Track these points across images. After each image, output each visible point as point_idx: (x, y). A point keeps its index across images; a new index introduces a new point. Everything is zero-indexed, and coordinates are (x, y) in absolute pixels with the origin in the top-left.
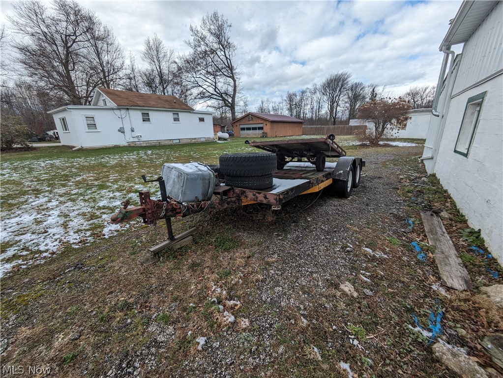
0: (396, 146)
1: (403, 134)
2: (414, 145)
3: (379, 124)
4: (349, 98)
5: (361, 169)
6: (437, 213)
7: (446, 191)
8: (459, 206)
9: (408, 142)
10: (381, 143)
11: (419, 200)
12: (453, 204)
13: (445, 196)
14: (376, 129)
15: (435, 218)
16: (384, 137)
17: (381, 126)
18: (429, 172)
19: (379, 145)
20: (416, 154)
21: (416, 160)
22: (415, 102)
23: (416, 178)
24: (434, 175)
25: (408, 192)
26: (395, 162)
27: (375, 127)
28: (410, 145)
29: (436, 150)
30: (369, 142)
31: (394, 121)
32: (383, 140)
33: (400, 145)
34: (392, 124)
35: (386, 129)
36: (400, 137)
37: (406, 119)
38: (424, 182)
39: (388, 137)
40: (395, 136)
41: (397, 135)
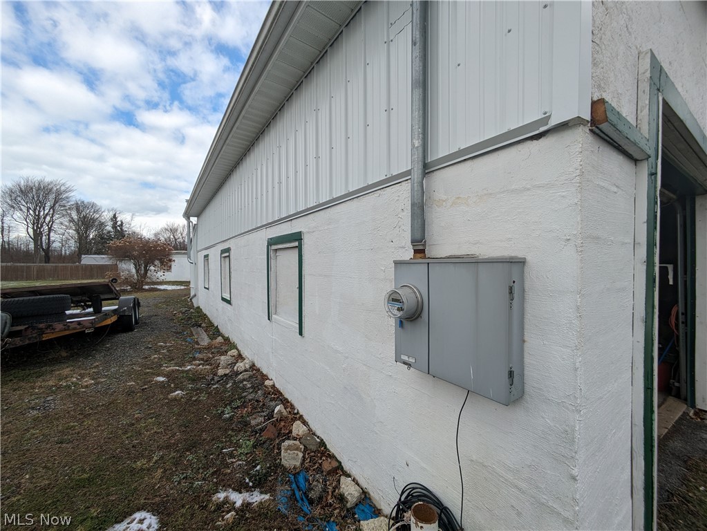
0: (164, 290)
1: (169, 276)
2: (183, 287)
3: (139, 265)
4: (72, 220)
5: (138, 309)
6: (200, 326)
7: (205, 315)
8: (211, 319)
9: (177, 285)
10: (147, 287)
11: (189, 322)
12: (209, 319)
13: (204, 317)
14: (137, 271)
15: (199, 329)
16: (149, 281)
17: (143, 268)
18: (195, 306)
19: (144, 289)
20: (185, 295)
21: (186, 300)
22: (176, 240)
23: (186, 311)
24: (198, 307)
25: (182, 320)
26: (166, 303)
27: (136, 268)
28: (178, 287)
29: (197, 289)
30: (129, 288)
31: (157, 262)
32: (148, 284)
33: (168, 289)
34: (155, 266)
35: (149, 272)
36: (167, 280)
37: (170, 260)
38: (192, 313)
39: (154, 280)
40: (161, 279)
41: (163, 278)
